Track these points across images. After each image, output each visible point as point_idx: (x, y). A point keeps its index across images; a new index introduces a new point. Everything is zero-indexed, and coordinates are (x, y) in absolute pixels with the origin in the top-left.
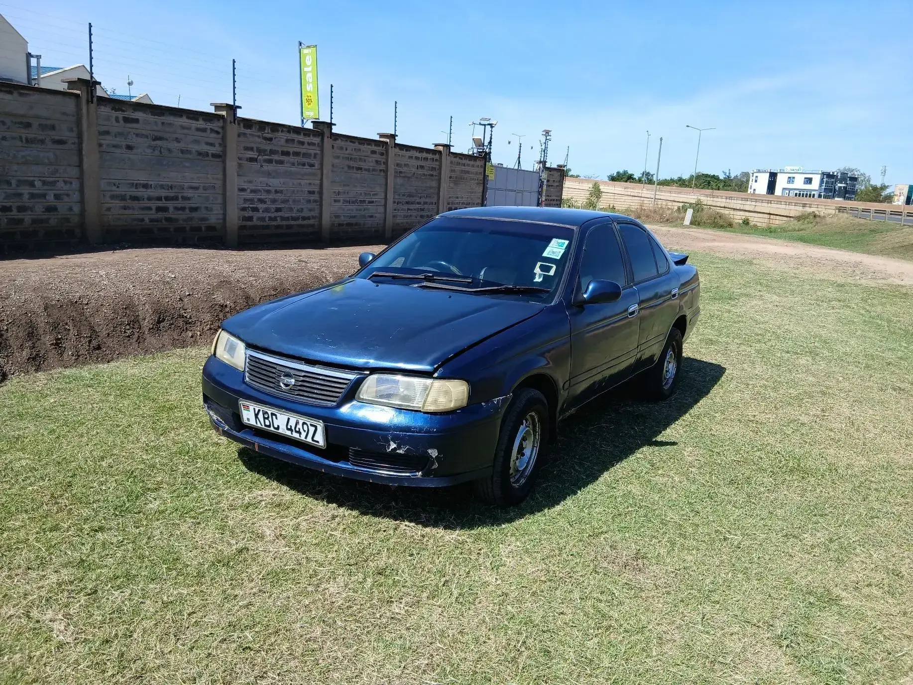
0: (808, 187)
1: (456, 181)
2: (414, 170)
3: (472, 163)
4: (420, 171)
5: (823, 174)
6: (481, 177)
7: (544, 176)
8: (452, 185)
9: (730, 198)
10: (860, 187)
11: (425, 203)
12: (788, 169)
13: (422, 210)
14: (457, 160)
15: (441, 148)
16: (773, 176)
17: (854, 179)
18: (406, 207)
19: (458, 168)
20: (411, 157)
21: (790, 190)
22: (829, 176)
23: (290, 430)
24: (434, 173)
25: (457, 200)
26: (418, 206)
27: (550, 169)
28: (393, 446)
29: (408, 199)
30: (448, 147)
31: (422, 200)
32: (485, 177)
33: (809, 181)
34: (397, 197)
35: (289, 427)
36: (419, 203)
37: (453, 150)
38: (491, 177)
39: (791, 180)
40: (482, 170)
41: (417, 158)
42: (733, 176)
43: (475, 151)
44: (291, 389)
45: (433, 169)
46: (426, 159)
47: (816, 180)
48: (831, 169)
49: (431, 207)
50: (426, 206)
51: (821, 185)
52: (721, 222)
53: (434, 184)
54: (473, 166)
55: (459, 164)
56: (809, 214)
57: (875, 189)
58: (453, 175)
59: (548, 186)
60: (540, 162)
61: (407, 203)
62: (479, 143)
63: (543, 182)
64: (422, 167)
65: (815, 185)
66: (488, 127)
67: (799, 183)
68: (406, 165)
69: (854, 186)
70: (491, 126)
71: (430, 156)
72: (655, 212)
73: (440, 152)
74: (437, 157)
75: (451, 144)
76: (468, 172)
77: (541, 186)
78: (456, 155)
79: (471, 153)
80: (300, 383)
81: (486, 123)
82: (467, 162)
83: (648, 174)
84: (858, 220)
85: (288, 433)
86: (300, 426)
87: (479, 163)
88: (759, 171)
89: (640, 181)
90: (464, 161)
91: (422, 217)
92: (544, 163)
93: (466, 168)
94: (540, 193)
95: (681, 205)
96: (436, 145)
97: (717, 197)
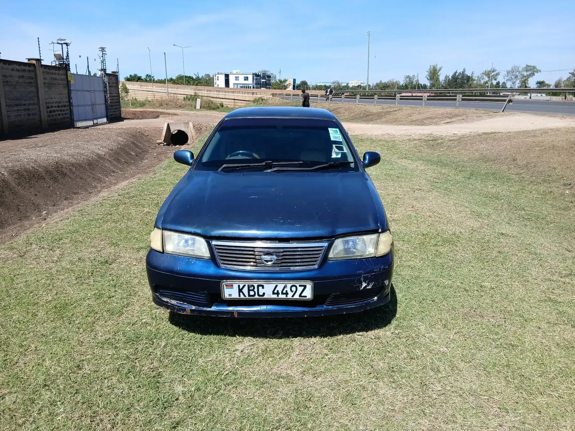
0: (246, 82)
1: (49, 85)
2: (17, 79)
3: (57, 72)
4: (21, 80)
5: (253, 74)
6: (65, 82)
7: (106, 79)
8: (46, 89)
9: (210, 91)
10: (273, 81)
11: (30, 104)
12: (234, 72)
13: (28, 110)
14: (47, 70)
15: (34, 62)
16: (227, 76)
17: (269, 77)
18: (16, 108)
19: (48, 76)
20: (13, 70)
21: (237, 84)
22: (257, 75)
23: (278, 293)
24: (32, 81)
25: (52, 101)
26: (24, 107)
27: (108, 75)
28: (364, 285)
29: (17, 102)
30: (39, 61)
31: (27, 102)
32: (68, 82)
33: (246, 79)
34: (8, 101)
35: (276, 292)
36: (25, 105)
37: (43, 63)
38: (72, 82)
39: (237, 78)
40: (65, 77)
41: (18, 70)
42: (200, 77)
43: (57, 63)
44: (274, 263)
45: (31, 78)
46: (24, 70)
47: (250, 77)
48: (256, 72)
49: (34, 107)
50: (30, 107)
51: (253, 81)
52: (213, 106)
53: (33, 89)
54: (58, 74)
55: (48, 73)
56: (259, 99)
57: (281, 81)
58: (46, 81)
59: (109, 86)
60: (102, 70)
61: (16, 105)
62: (59, 57)
63: (106, 84)
64: (22, 77)
65: (250, 81)
66: (64, 46)
67: (241, 80)
68: (10, 76)
69: (270, 80)
70: (67, 44)
71: (27, 68)
72: (171, 101)
73: (34, 65)
74: (32, 68)
75: (42, 58)
76: (55, 79)
77: (105, 87)
78: (46, 66)
79: (54, 65)
80: (281, 258)
81: (62, 42)
82: (54, 71)
83: (150, 76)
84: (285, 100)
85: (275, 296)
86: (288, 289)
87: (62, 72)
88: (218, 74)
89: (146, 81)
90: (51, 71)
91: (29, 115)
92: (104, 70)
93: (54, 76)
94: (105, 92)
95: (185, 96)
96: (29, 60)
97: (202, 90)
